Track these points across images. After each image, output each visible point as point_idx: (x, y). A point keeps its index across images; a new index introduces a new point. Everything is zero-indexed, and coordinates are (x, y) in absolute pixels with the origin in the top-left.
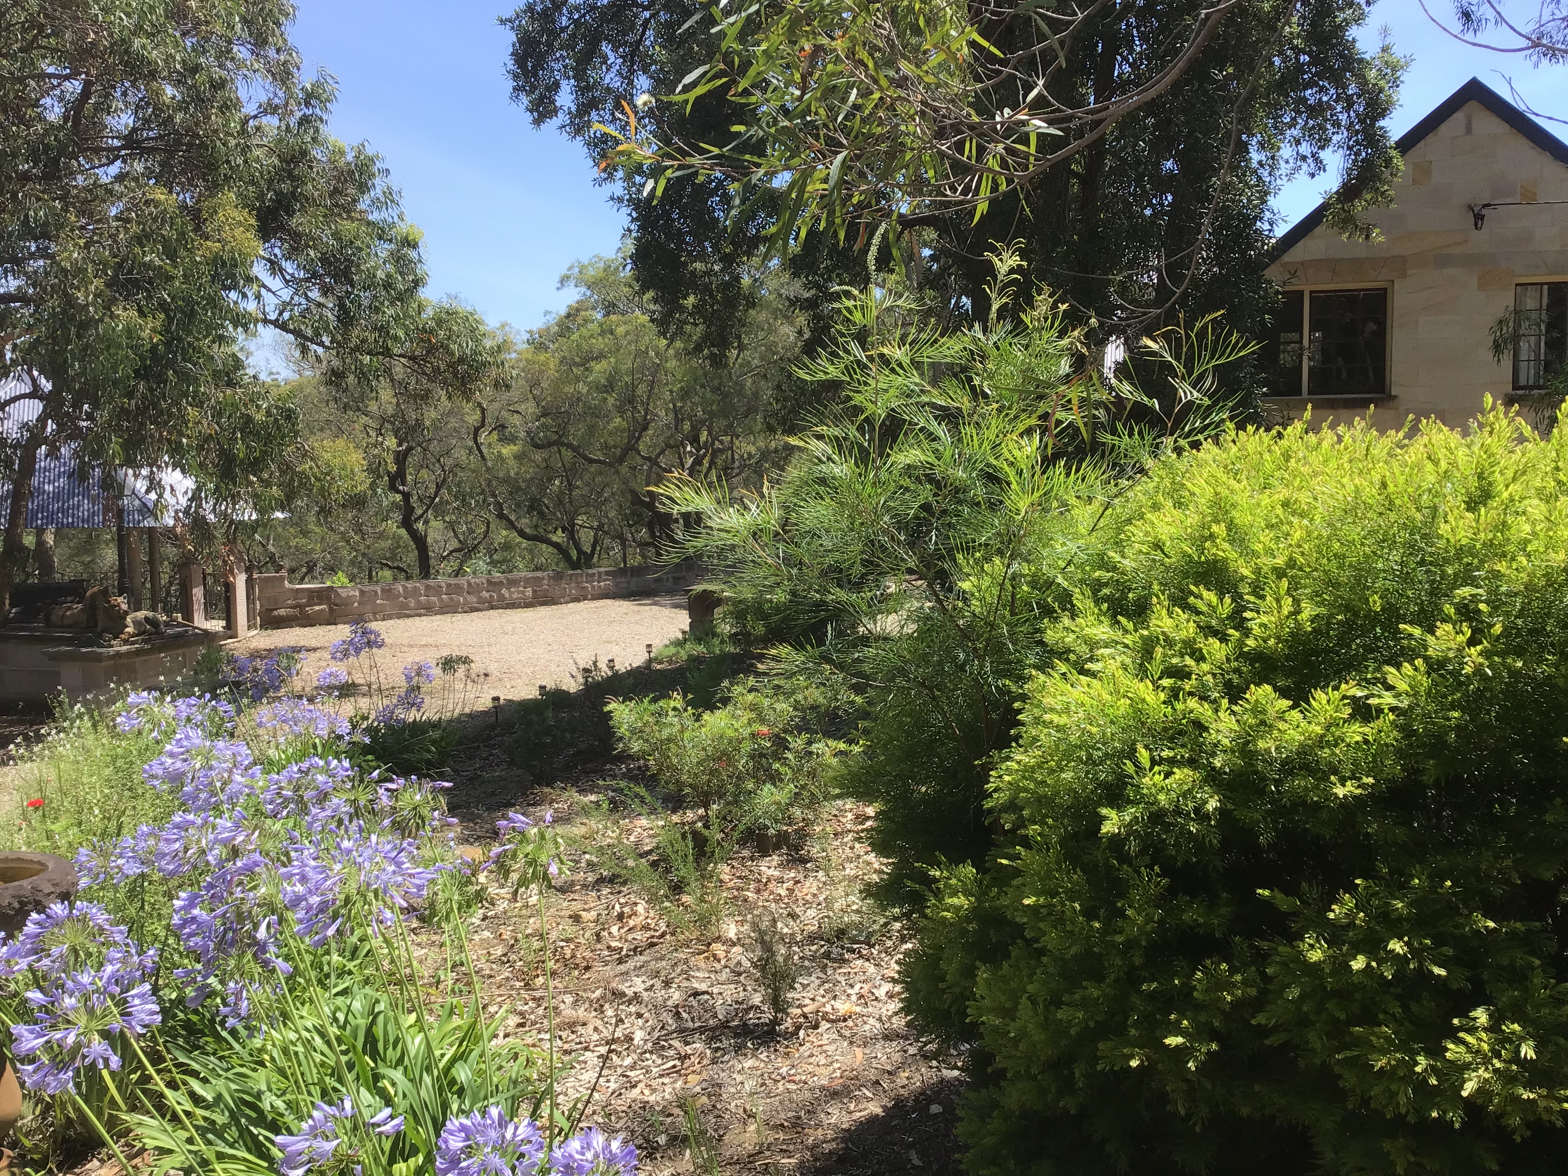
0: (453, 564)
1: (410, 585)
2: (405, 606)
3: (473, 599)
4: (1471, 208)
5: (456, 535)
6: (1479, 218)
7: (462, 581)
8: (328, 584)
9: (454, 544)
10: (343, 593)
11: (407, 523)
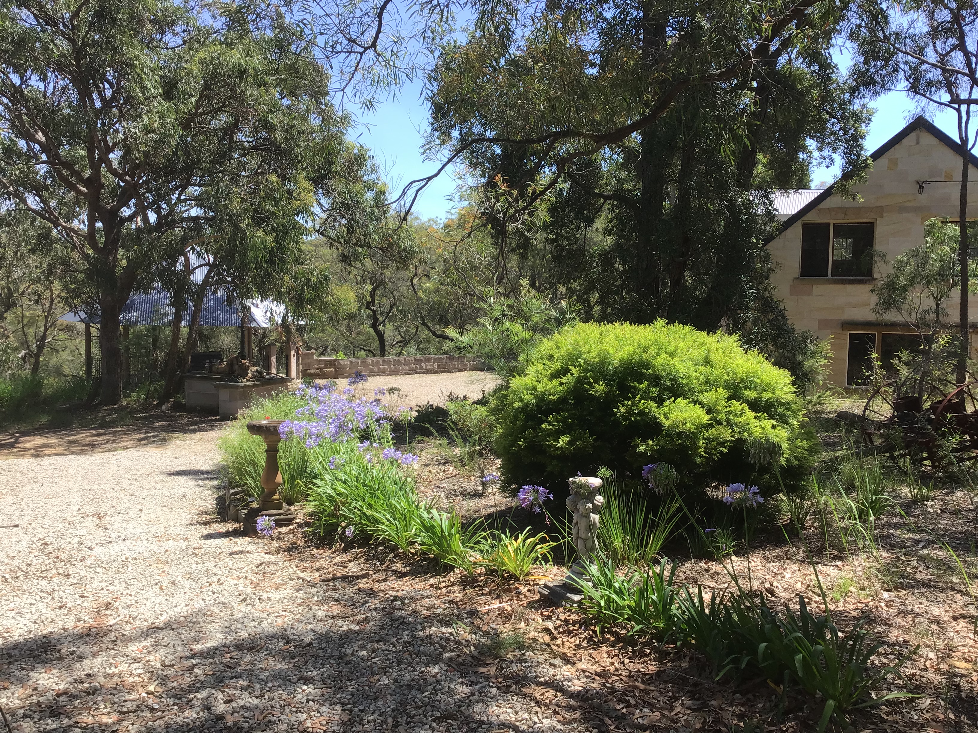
0: (398, 349)
1: (375, 359)
2: (372, 370)
3: (406, 368)
4: (918, 182)
5: (400, 334)
6: (921, 188)
7: (402, 358)
8: (335, 358)
9: (398, 338)
10: (342, 363)
11: (374, 326)
